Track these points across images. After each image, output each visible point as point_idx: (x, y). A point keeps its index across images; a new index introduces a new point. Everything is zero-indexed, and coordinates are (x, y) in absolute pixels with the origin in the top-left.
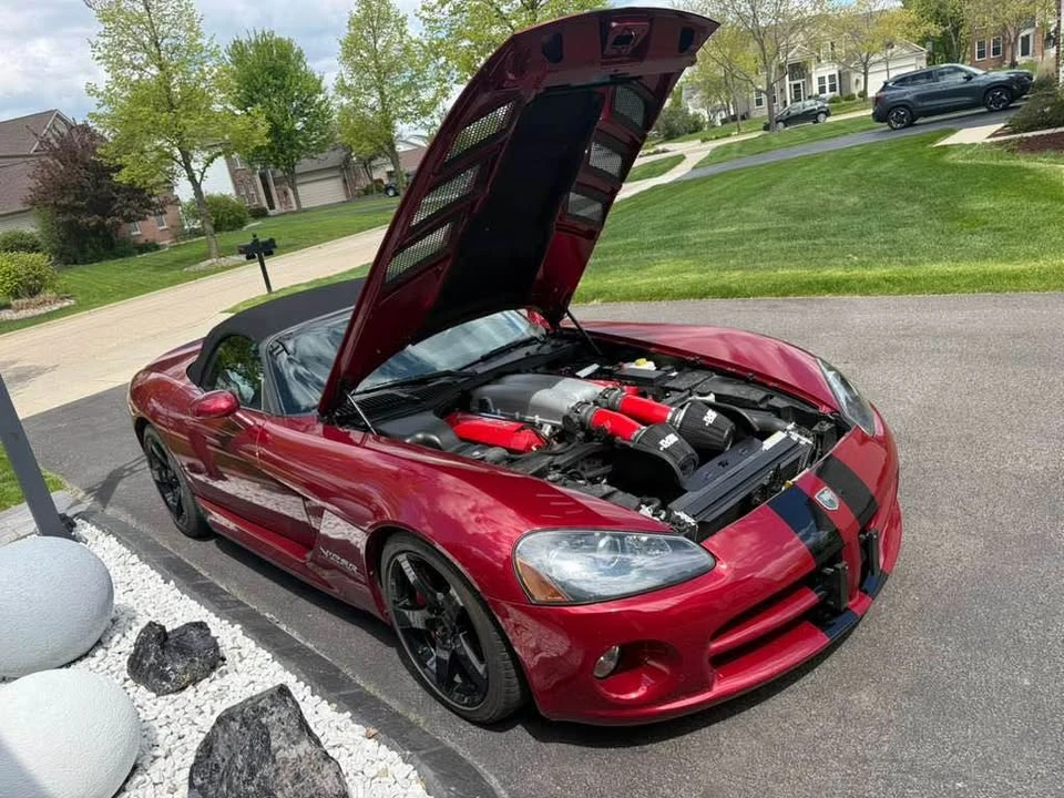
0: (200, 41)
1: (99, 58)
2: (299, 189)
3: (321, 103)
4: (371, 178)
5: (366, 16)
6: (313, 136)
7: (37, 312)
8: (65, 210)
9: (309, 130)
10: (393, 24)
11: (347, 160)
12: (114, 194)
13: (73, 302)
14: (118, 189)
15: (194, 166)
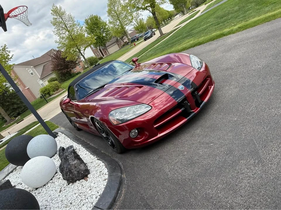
0: (75, 23)
1: (56, 34)
2: (108, 50)
3: (108, 28)
4: (124, 42)
5: (111, 3)
6: (108, 36)
7: (59, 94)
8: (59, 70)
9: (106, 35)
10: (118, 3)
11: (117, 39)
12: (68, 64)
13: (65, 90)
14: (68, 62)
15: (81, 52)
